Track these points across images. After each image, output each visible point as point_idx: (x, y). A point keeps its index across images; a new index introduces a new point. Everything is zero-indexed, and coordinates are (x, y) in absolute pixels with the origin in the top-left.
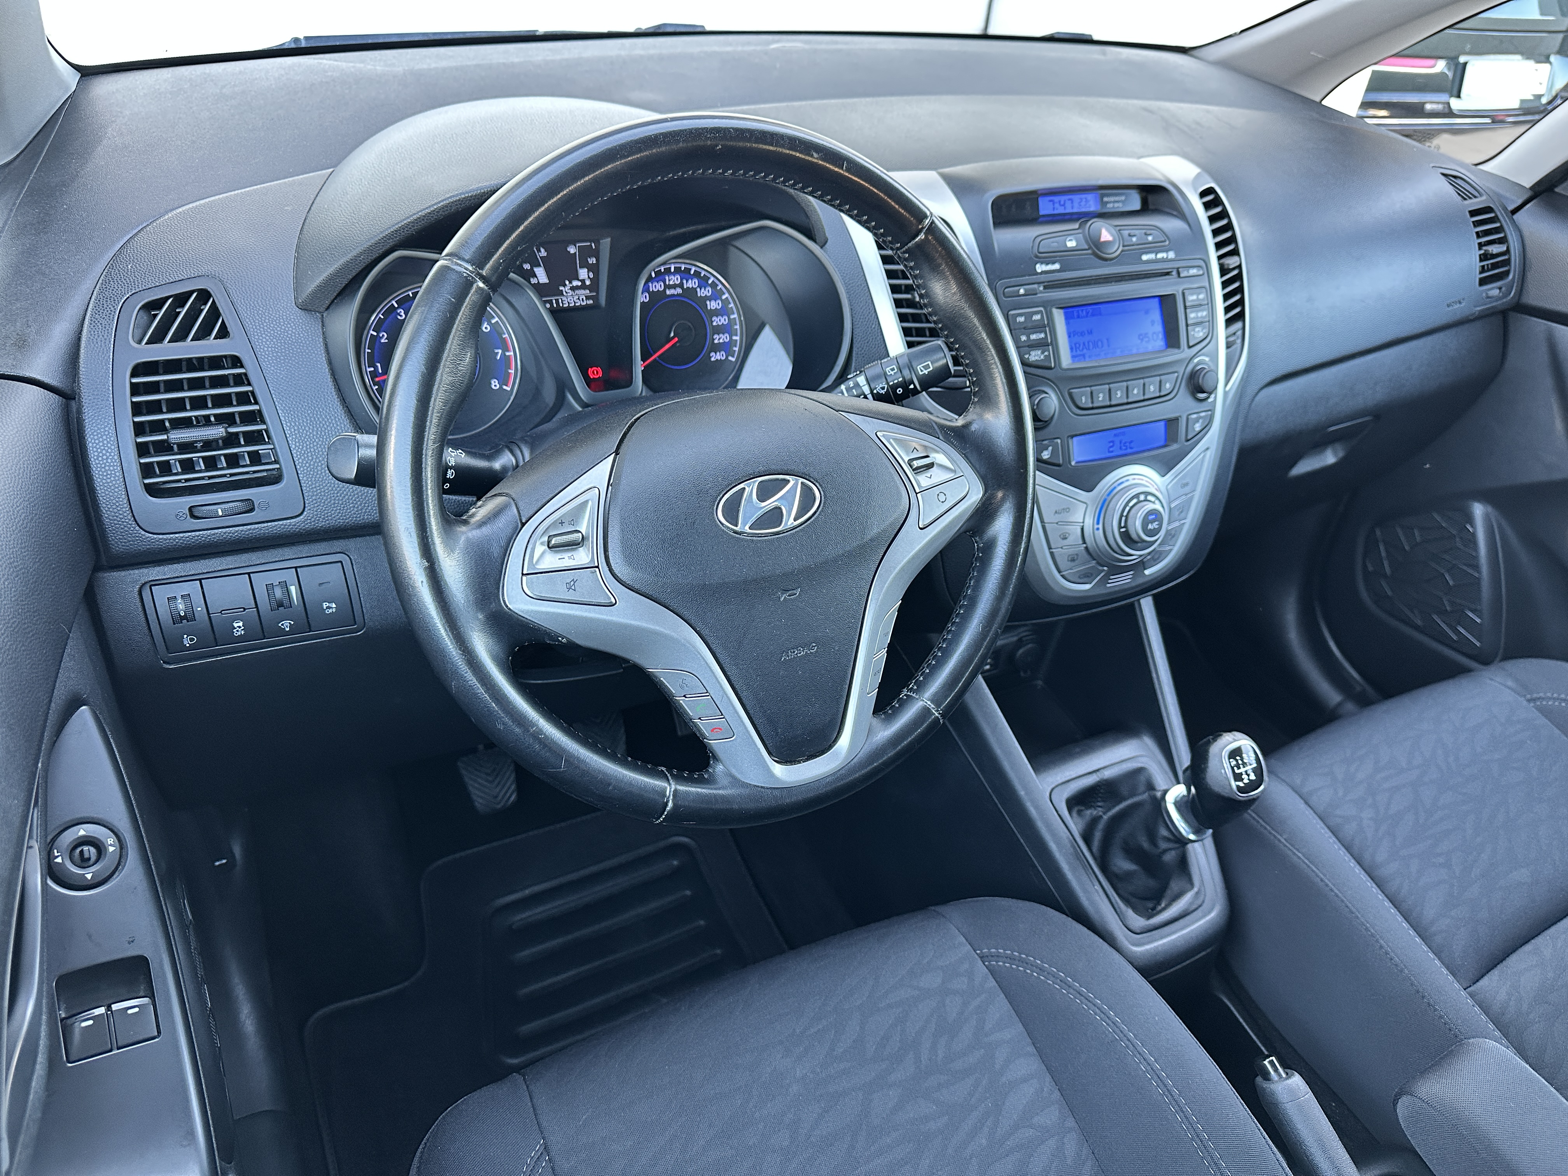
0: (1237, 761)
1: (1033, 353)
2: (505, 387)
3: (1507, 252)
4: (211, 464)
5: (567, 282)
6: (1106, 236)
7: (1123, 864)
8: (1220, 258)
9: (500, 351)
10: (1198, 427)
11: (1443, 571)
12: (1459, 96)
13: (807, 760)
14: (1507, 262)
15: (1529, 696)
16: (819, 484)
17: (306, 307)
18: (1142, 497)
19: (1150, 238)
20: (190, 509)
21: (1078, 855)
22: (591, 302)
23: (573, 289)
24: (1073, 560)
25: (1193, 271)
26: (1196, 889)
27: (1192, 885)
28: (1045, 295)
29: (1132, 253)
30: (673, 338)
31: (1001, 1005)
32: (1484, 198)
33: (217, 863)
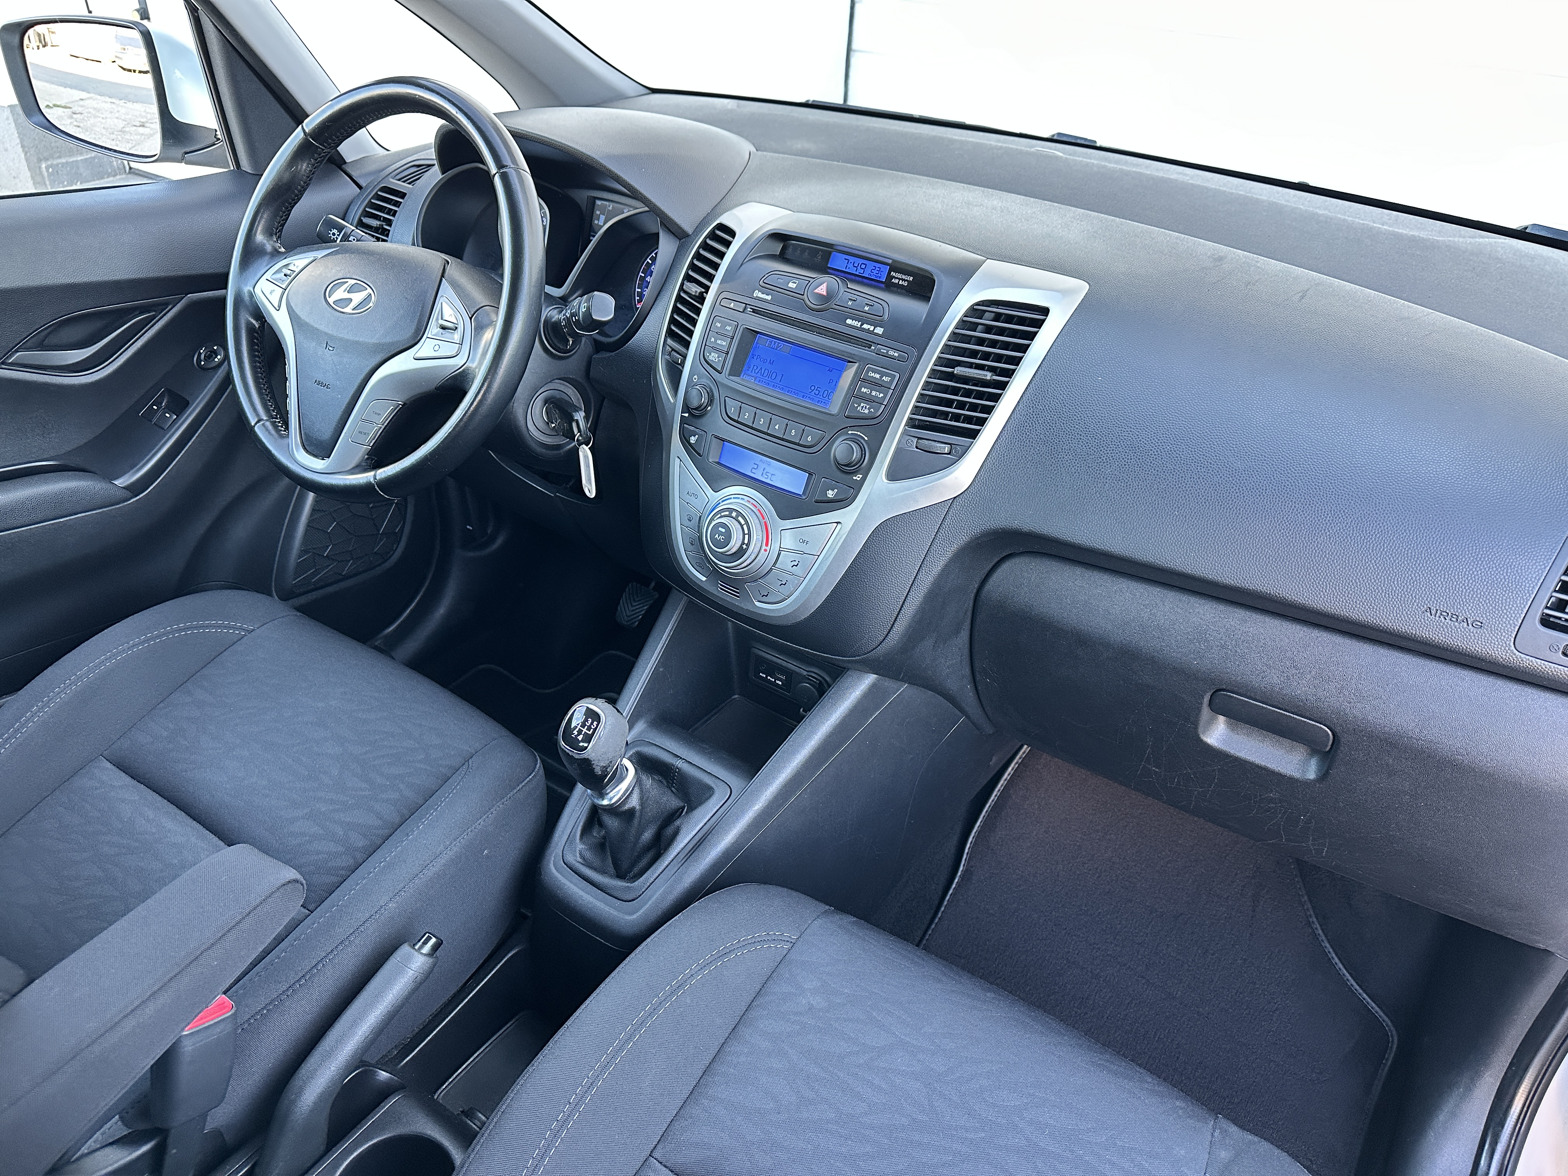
1: (713, 354)
6: (821, 289)
10: (830, 494)
18: (734, 514)
19: (867, 308)
25: (893, 354)
29: (839, 313)
33: (468, 527)
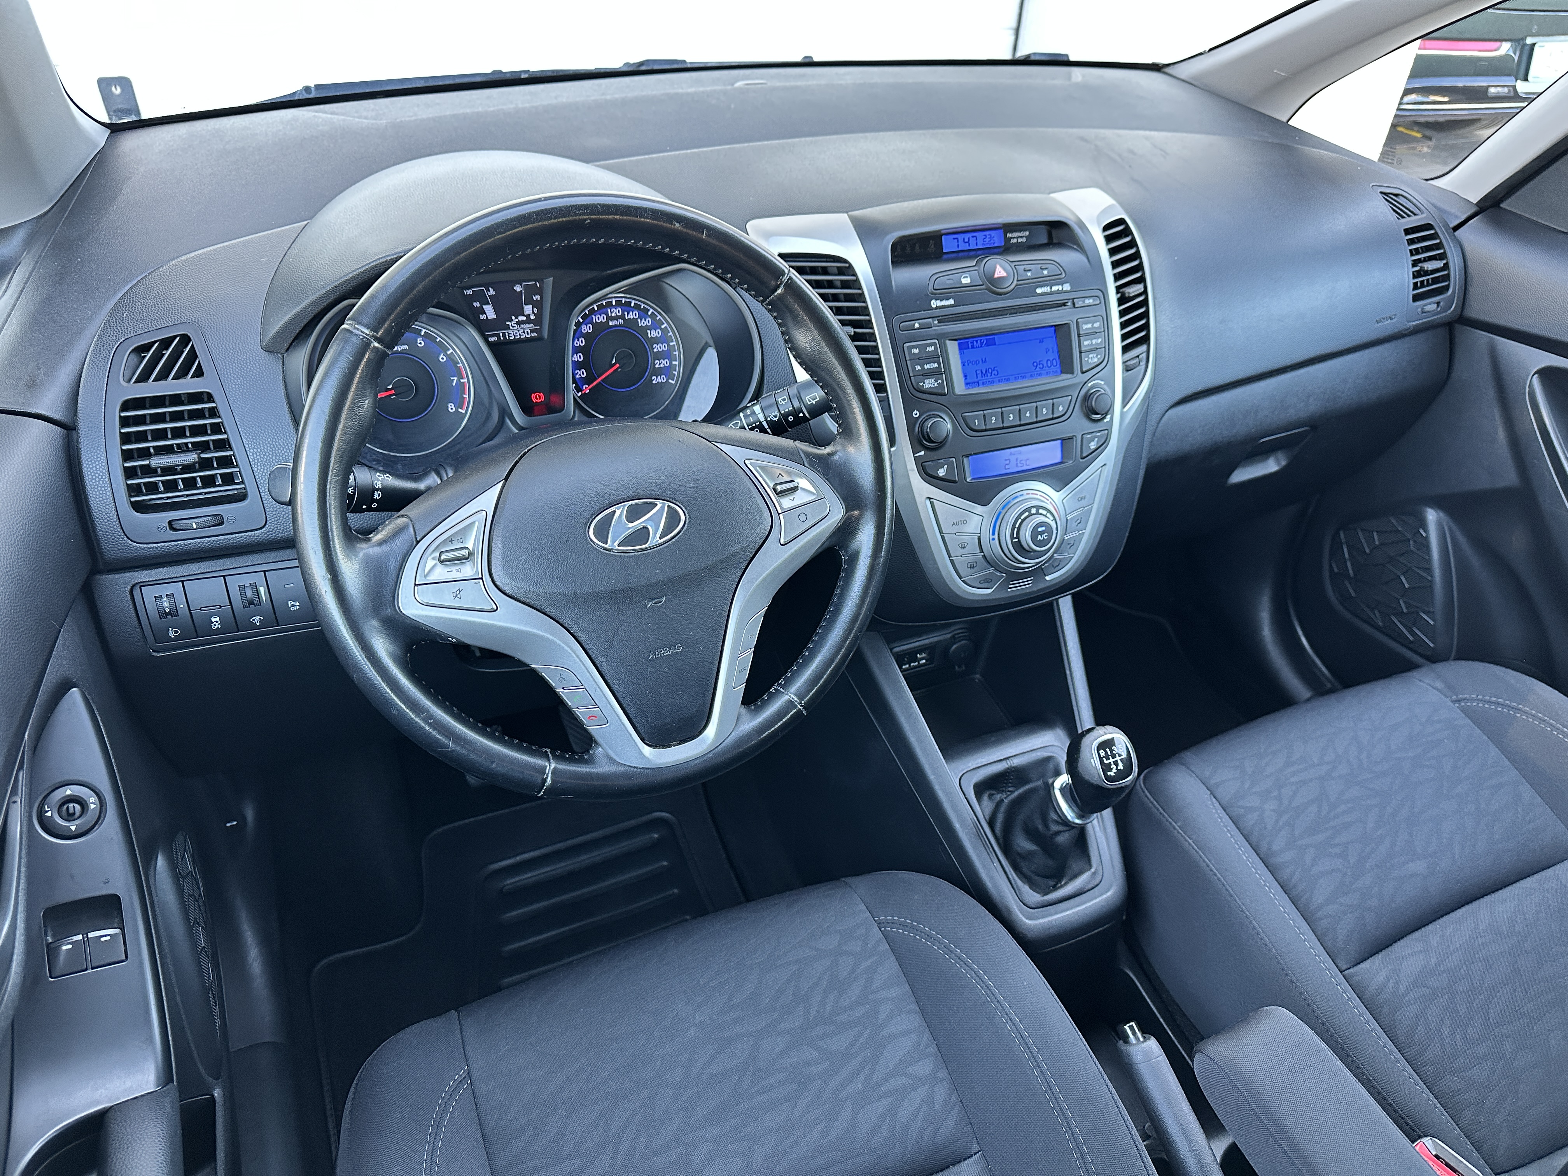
0: (1106, 752)
1: (927, 381)
2: (460, 410)
3: (1446, 267)
4: (190, 484)
5: (513, 318)
6: (1000, 272)
7: (1024, 844)
8: (1118, 289)
9: (456, 379)
10: (1093, 446)
11: (1399, 573)
12: (1526, 79)
13: (679, 744)
14: (1447, 278)
15: (1454, 697)
16: (685, 507)
17: (269, 349)
18: (1034, 511)
19: (1045, 272)
20: (170, 523)
21: (980, 835)
22: (535, 334)
23: (519, 323)
24: (972, 567)
25: (1088, 301)
26: (1093, 870)
27: (1090, 866)
28: (938, 328)
29: (1026, 287)
30: (615, 364)
31: (891, 965)
32: (1424, 215)
33: (228, 825)
